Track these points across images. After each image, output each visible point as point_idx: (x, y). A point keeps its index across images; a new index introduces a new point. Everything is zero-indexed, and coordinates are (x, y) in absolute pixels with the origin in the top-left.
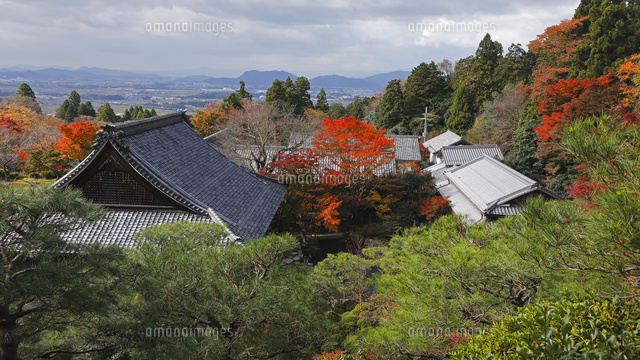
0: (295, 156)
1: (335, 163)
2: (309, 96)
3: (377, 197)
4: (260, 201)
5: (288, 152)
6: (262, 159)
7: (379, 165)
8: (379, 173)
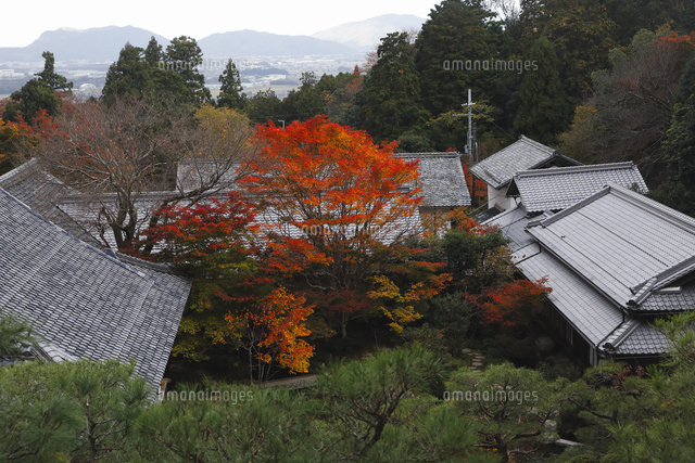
0: (203, 211)
1: (289, 220)
2: (201, 78)
3: (391, 291)
4: (138, 315)
5: (184, 204)
6: (127, 222)
7: (389, 219)
8: (387, 237)
